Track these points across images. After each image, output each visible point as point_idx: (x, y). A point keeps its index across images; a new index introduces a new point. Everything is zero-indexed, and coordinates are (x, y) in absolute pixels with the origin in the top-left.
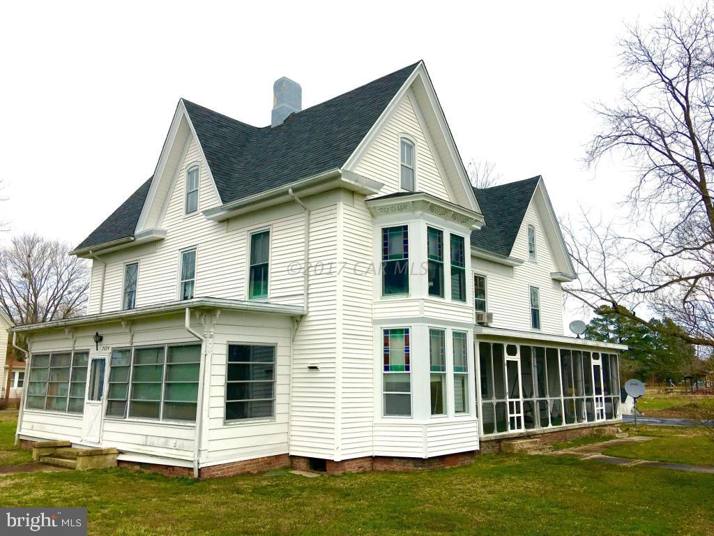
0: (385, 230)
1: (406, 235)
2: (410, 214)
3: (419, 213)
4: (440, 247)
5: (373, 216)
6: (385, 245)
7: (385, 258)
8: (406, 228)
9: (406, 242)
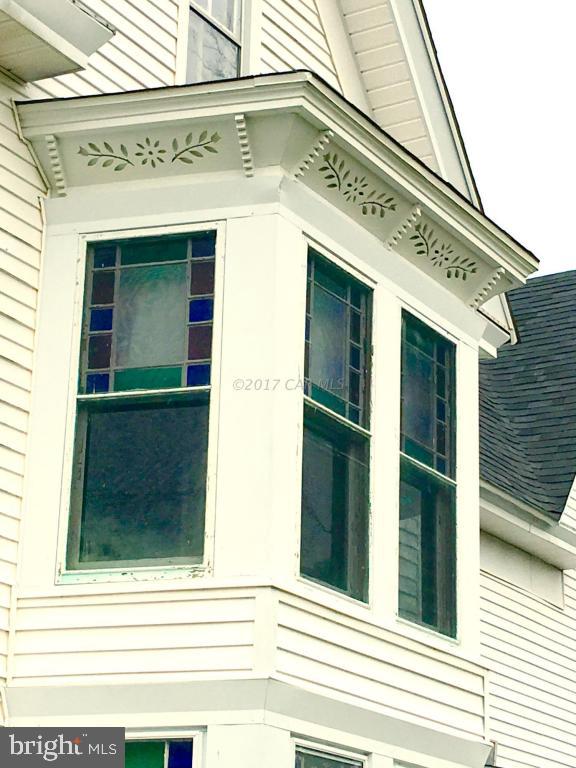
0: (101, 253)
1: (204, 277)
2: (230, 178)
3: (272, 175)
4: (355, 362)
5: (48, 185)
6: (99, 321)
7: (93, 380)
8: (205, 242)
9: (202, 309)
